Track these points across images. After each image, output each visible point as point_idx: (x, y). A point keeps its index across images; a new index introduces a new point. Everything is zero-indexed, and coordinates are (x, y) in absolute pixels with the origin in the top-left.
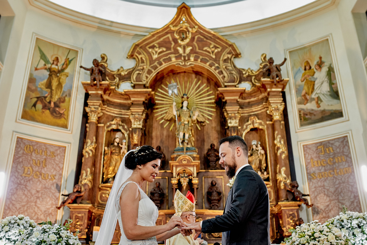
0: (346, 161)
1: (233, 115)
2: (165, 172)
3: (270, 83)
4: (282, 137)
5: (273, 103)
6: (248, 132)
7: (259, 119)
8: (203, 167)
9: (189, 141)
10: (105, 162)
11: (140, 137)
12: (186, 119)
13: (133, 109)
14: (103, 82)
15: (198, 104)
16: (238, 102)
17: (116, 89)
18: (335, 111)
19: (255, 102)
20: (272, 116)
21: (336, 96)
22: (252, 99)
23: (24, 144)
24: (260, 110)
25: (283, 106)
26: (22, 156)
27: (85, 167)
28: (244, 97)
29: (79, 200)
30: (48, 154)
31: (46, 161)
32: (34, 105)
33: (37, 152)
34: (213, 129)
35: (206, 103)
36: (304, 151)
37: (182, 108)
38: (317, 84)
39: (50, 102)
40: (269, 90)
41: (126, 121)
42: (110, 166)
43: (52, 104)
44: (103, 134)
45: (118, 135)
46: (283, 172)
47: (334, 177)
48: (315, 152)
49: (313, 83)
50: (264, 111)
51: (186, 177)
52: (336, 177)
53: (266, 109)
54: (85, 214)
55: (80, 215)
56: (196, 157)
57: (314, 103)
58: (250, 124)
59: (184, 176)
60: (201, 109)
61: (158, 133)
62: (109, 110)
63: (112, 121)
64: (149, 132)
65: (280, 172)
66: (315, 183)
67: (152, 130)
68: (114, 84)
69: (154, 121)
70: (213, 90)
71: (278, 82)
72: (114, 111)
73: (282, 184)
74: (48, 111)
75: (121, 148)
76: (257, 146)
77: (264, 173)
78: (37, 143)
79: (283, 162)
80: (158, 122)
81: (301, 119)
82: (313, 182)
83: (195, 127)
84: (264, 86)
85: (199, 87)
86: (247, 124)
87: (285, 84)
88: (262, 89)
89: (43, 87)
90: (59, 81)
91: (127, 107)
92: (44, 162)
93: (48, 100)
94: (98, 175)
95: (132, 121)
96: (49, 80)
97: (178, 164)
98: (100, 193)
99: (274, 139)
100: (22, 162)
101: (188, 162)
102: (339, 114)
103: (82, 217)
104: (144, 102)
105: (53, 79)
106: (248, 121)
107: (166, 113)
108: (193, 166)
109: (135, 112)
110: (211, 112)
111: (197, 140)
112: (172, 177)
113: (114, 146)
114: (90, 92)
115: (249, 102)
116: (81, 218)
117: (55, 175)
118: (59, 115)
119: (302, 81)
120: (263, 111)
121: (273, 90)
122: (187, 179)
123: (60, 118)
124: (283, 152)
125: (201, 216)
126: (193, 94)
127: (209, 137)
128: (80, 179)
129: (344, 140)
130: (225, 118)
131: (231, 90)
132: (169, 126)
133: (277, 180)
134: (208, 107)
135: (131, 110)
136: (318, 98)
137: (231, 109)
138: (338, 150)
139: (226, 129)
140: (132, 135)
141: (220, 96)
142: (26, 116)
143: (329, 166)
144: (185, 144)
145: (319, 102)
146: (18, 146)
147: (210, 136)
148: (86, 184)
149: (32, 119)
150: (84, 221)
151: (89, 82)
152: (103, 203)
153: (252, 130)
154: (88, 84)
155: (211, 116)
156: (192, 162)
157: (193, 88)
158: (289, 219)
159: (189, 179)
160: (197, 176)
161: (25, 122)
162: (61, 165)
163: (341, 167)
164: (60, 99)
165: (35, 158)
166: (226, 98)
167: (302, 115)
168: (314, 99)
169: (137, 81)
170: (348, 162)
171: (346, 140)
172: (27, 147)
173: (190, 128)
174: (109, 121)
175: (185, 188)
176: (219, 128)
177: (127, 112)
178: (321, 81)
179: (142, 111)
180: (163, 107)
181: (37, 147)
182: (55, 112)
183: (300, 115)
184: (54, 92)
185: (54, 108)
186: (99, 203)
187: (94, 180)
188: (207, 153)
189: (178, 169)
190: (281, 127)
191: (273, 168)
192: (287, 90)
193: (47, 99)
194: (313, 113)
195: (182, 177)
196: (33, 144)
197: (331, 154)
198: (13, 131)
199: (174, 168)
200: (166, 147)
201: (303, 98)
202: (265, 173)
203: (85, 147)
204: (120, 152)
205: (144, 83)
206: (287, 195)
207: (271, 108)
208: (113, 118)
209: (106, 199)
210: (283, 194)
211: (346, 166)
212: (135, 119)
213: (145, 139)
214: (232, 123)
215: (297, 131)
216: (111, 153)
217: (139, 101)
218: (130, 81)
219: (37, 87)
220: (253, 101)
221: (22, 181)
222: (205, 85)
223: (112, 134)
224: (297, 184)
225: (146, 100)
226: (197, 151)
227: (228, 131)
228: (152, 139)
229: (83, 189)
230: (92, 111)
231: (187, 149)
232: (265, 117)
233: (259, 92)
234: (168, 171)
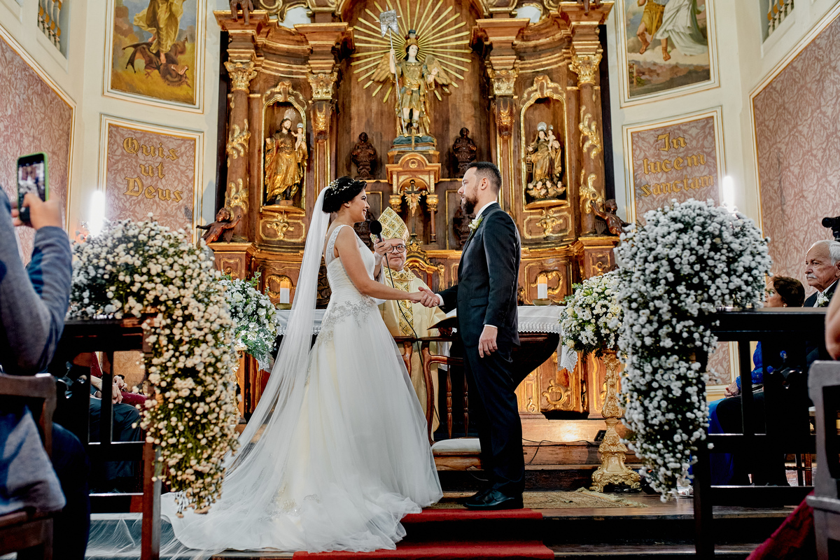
0: (706, 164)
1: (504, 73)
2: (378, 182)
3: (578, 9)
4: (594, 118)
5: (581, 50)
6: (531, 106)
7: (552, 81)
8: (446, 171)
9: (421, 124)
10: (267, 166)
11: (329, 118)
12: (414, 82)
13: (314, 63)
14: (256, 12)
15: (436, 48)
16: (515, 45)
17: (280, 24)
18: (697, 66)
19: (546, 47)
20: (577, 75)
21: (702, 37)
22: (542, 41)
23: (122, 136)
24: (556, 63)
25: (599, 55)
26: (122, 159)
27: (234, 175)
28: (527, 36)
29: (229, 236)
30: (165, 154)
31: (162, 166)
32: (131, 62)
33: (147, 151)
34: (466, 99)
35: (452, 47)
36: (633, 143)
37: (407, 58)
38: (669, 11)
39: (158, 54)
40: (574, 23)
41: (300, 86)
42: (276, 174)
43: (163, 57)
44: (260, 113)
45: (289, 114)
46: (590, 183)
47: (682, 193)
48: (652, 146)
49: (661, 8)
50: (564, 66)
51: (416, 193)
52: (685, 192)
53: (566, 61)
54: (241, 260)
55: (232, 261)
56: (434, 155)
57: (659, 49)
58: (536, 90)
59: (413, 191)
60: (443, 58)
61: (362, 108)
62: (268, 66)
63: (276, 86)
64: (343, 104)
65: (585, 183)
66: (647, 203)
67: (350, 102)
68: (275, 11)
69: (352, 84)
70: (467, 19)
71: (593, 8)
72: (277, 66)
73: (588, 205)
74: (156, 71)
75: (296, 138)
76: (546, 134)
77: (556, 185)
78: (145, 133)
79: (592, 164)
80: (360, 85)
81: (631, 82)
82: (643, 202)
83: (431, 95)
84: (564, 16)
85: (439, 14)
86: (530, 89)
87: (605, 12)
88: (562, 22)
89: (141, 24)
90: (170, 10)
91: (303, 59)
92: (160, 167)
93: (154, 49)
94: (256, 190)
95: (313, 85)
96: (152, 9)
97: (401, 169)
98: (262, 221)
99: (578, 121)
100: (123, 170)
101: (419, 166)
102: (702, 74)
103: (237, 264)
104: (333, 48)
105: (159, 7)
106: (532, 85)
107: (376, 67)
108: (429, 172)
109: (317, 68)
110: (462, 64)
111: (435, 121)
112: (391, 193)
113: (282, 136)
114: (231, 32)
115: (535, 47)
116: (235, 266)
117: (182, 192)
118: (176, 79)
119: (640, 5)
120: (560, 64)
121: (583, 23)
122: (418, 197)
123: (179, 85)
124: (594, 146)
125: (442, 261)
126: (427, 28)
127: (458, 115)
128: (227, 199)
129: (706, 126)
130: (488, 79)
131: (501, 23)
132: (382, 93)
133: (579, 197)
134: (457, 54)
135: (309, 64)
136: (668, 39)
137: (501, 62)
138: (694, 143)
139: (489, 100)
140: (315, 114)
141: (480, 34)
142: (119, 83)
143: (674, 172)
144: (414, 131)
145: (669, 49)
146: (112, 141)
147: (460, 113)
148: (237, 207)
149: (131, 89)
150: (241, 271)
151: (229, 12)
152: (268, 239)
153: (539, 101)
154: (226, 16)
155: (462, 73)
156: (426, 165)
157: (427, 16)
158: (596, 267)
159: (421, 196)
160: (436, 192)
161: (118, 94)
162: (190, 174)
163: (697, 174)
164: (175, 45)
165: (144, 163)
166: (492, 39)
167: (635, 74)
168: (659, 42)
169: (319, 6)
170: (709, 166)
171: (710, 125)
172: (128, 143)
173: (422, 98)
174: (269, 88)
175: (413, 212)
176: (476, 97)
177: (301, 69)
178: (677, 5)
179: (331, 65)
180: (370, 56)
181: (145, 141)
182: (170, 74)
183: (631, 73)
184: (163, 33)
185: (166, 65)
186: (262, 240)
187: (251, 199)
188: (454, 146)
189: (402, 178)
190: (594, 97)
191: (573, 174)
192: (609, 22)
193: (152, 47)
194: (655, 71)
195: (409, 193)
196: (138, 135)
197: (681, 150)
198: (101, 114)
199: (395, 177)
200: (377, 135)
201: (639, 38)
202: (560, 184)
203: (230, 139)
204: (293, 147)
205: (333, 8)
206: (594, 225)
207: (576, 61)
208: (277, 81)
209: (272, 232)
210: (588, 223)
211: (705, 173)
212: (318, 82)
213: (338, 120)
214: (502, 89)
215: (624, 105)
216: (278, 148)
217: (324, 46)
218: (305, 4)
219: (131, 25)
220: (543, 45)
221: (127, 204)
222: (451, 8)
223: (276, 112)
224: (615, 204)
225: (337, 44)
226: (436, 144)
227: (493, 105)
228: (350, 119)
229: (233, 216)
230: (237, 70)
231: (418, 140)
232: (565, 77)
233: (556, 27)
234: (382, 181)
